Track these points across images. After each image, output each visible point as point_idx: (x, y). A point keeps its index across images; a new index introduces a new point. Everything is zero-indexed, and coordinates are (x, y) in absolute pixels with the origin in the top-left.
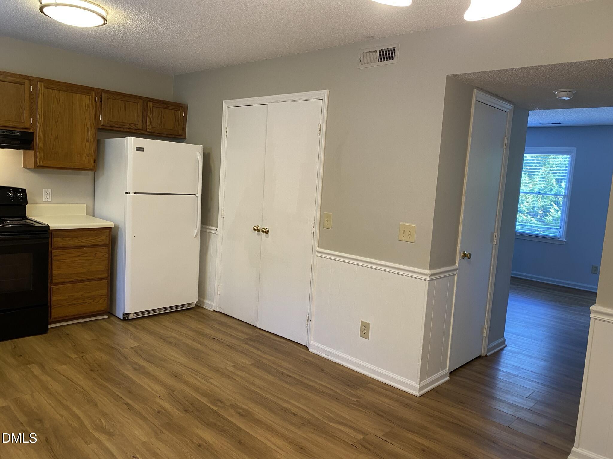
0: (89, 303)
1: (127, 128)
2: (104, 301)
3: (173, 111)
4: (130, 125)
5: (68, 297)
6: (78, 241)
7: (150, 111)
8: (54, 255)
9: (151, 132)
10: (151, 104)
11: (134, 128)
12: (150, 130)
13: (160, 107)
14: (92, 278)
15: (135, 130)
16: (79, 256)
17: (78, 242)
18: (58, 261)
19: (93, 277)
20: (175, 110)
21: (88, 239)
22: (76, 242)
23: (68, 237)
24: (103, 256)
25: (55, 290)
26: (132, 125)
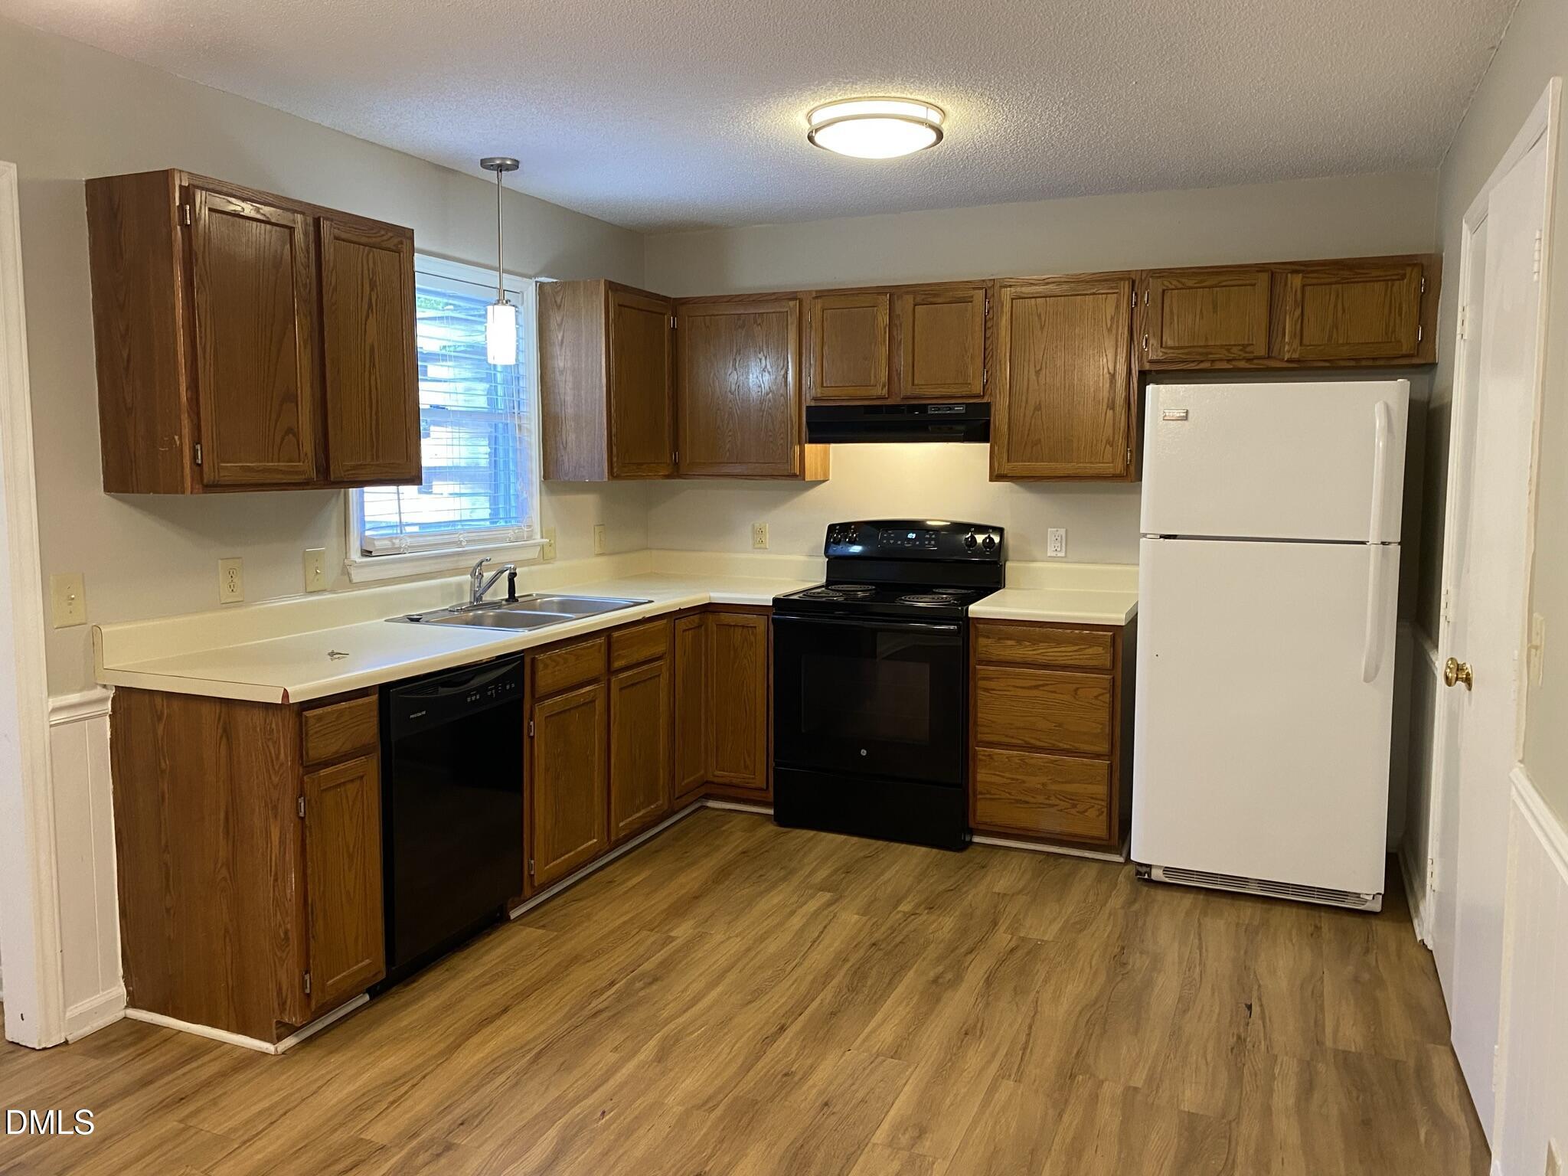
0: (1061, 810)
1: (1221, 360)
2: (1100, 815)
3: (1378, 287)
4: (1228, 350)
5: (1009, 781)
6: (1034, 650)
7: (1296, 301)
8: (979, 676)
9: (1298, 361)
10: (1297, 281)
11: (1240, 355)
12: (1296, 356)
13: (1330, 280)
14: (1065, 746)
15: (1248, 360)
16: (1036, 687)
17: (1035, 652)
18: (986, 690)
19: (1071, 747)
20: (1388, 280)
21: (1056, 649)
22: (1030, 653)
23: (1011, 639)
24: (1096, 697)
25: (984, 758)
26: (1235, 350)
